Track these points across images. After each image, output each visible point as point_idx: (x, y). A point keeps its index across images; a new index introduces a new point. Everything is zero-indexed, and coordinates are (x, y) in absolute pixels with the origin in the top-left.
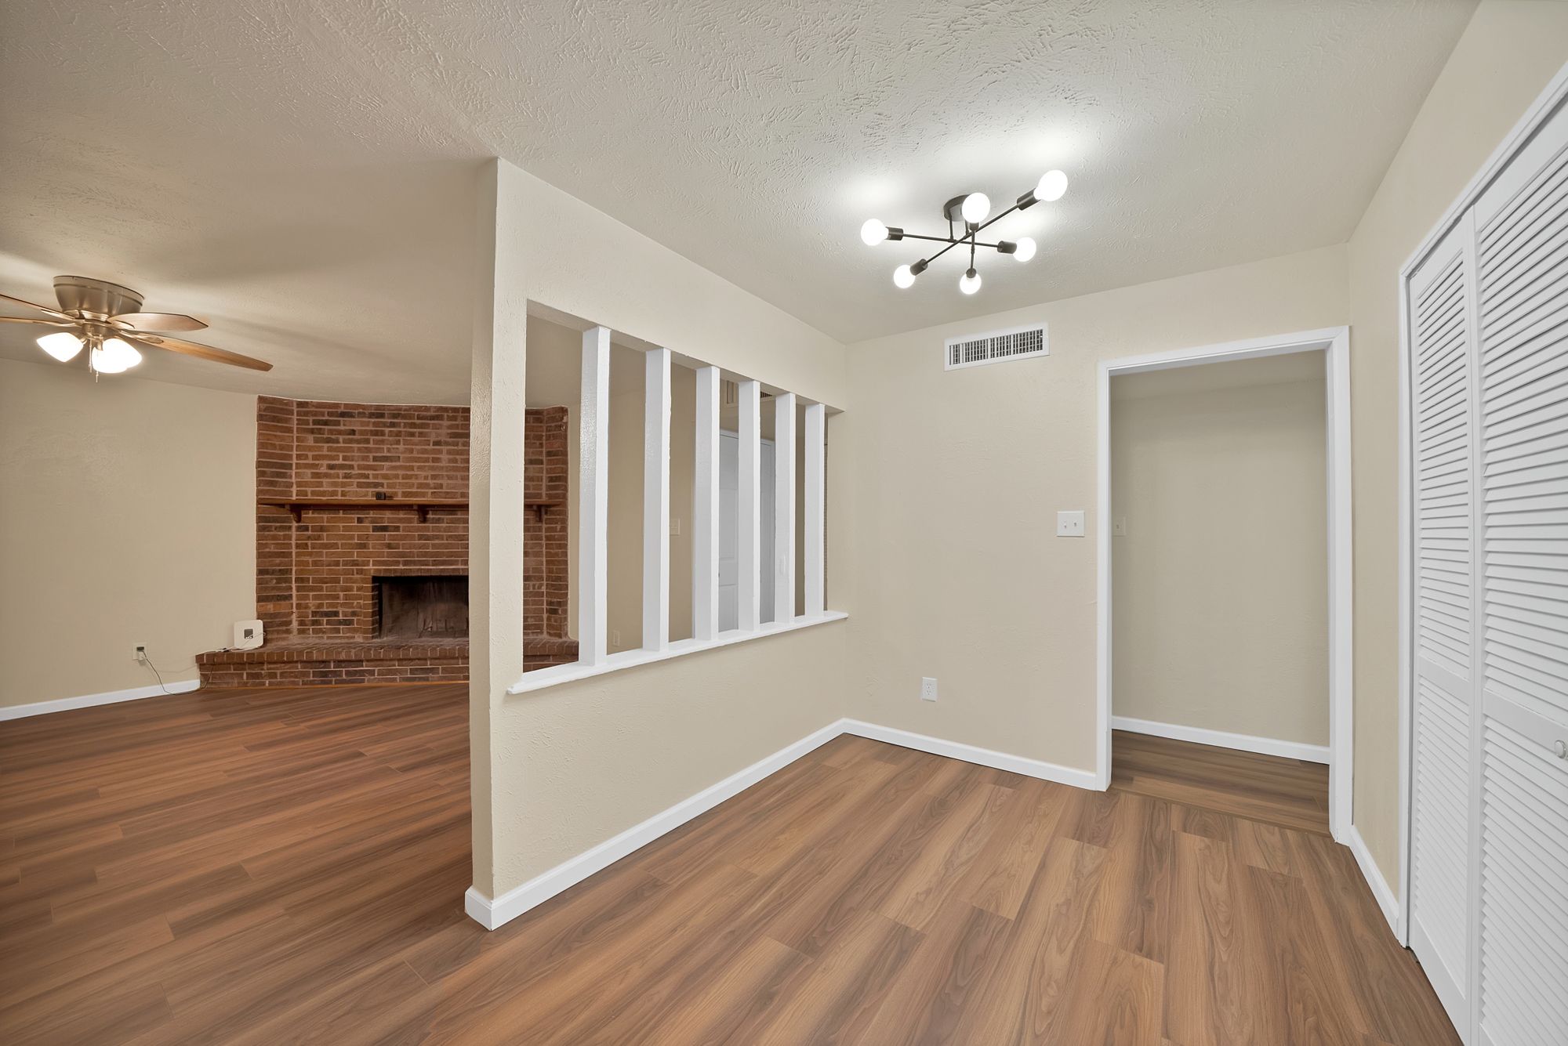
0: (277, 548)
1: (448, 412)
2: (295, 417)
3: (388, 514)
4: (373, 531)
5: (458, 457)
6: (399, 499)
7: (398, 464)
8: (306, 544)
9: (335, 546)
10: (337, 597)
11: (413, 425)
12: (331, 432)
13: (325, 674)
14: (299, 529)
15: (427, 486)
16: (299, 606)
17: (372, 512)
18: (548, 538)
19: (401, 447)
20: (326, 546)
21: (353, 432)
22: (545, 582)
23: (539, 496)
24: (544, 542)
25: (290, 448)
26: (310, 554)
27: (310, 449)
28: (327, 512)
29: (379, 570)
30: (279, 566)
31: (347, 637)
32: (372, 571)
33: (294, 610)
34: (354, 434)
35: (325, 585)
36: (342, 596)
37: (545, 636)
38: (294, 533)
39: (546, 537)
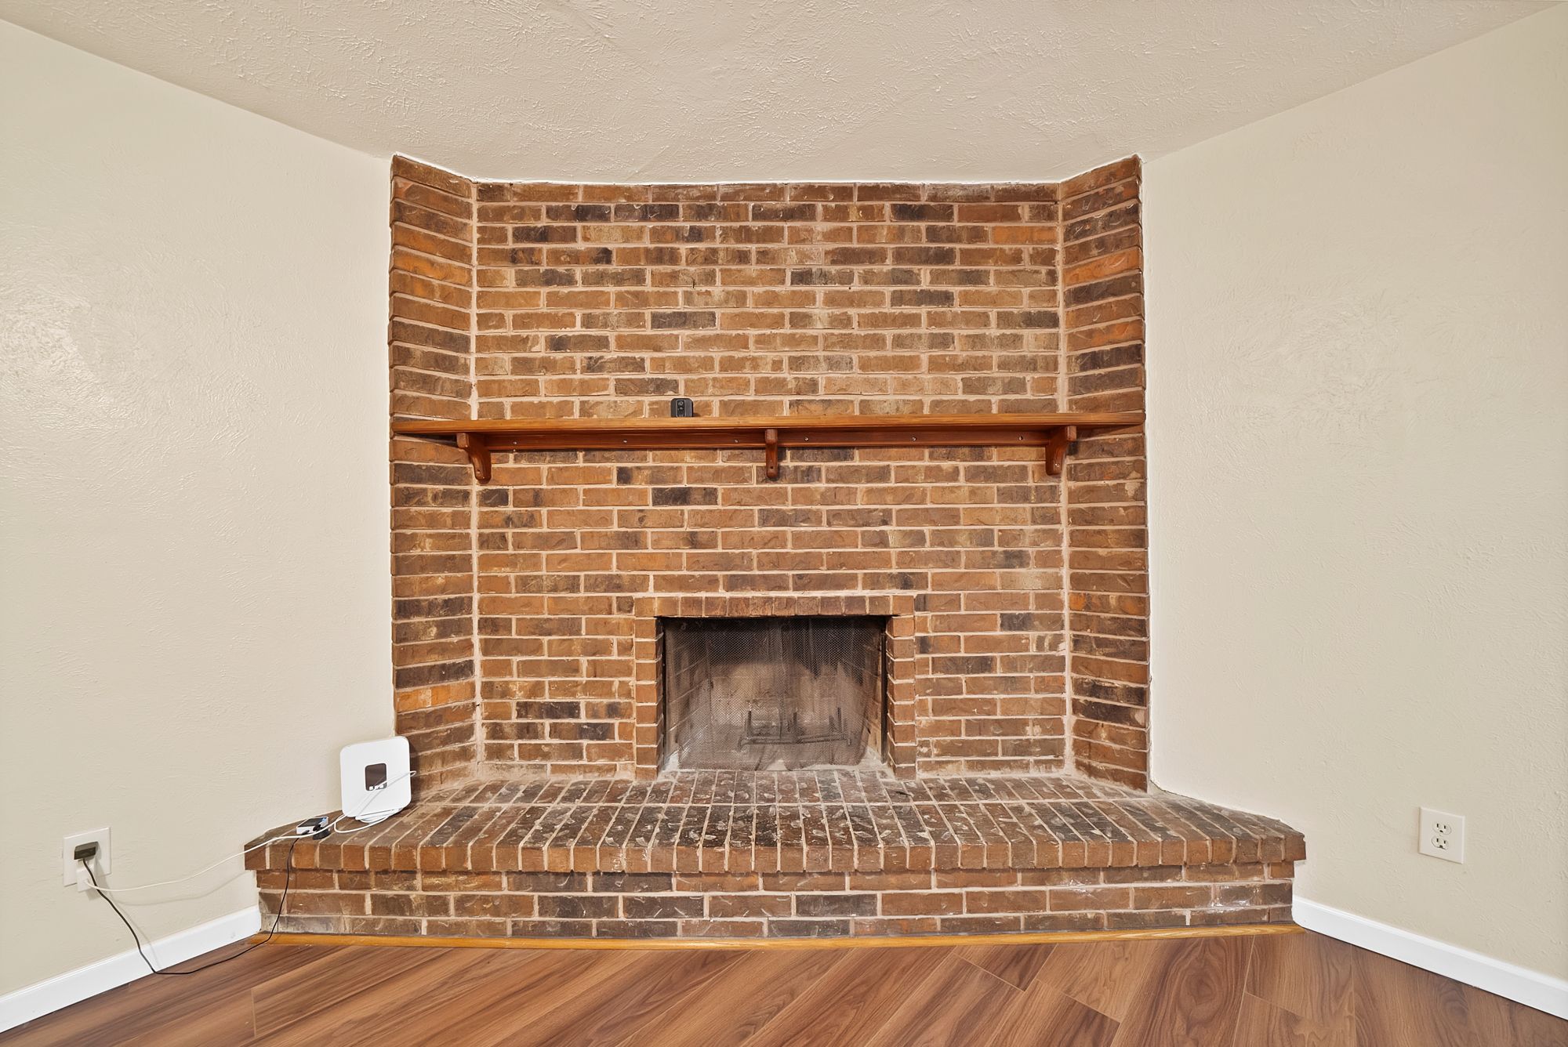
0: (438, 549)
1: (826, 198)
2: (474, 223)
3: (689, 460)
4: (654, 504)
5: (853, 312)
6: (714, 419)
7: (709, 332)
8: (503, 537)
9: (566, 540)
10: (574, 669)
11: (746, 235)
12: (555, 256)
13: (569, 907)
14: (486, 498)
15: (779, 386)
16: (488, 689)
17: (650, 454)
18: (1076, 517)
19: (717, 290)
20: (544, 541)
21: (605, 256)
22: (1067, 633)
23: (1052, 405)
24: (1064, 528)
25: (465, 300)
26: (511, 562)
27: (508, 300)
28: (548, 456)
29: (672, 602)
30: (443, 591)
31: (599, 769)
32: (656, 605)
33: (478, 699)
34: (609, 262)
35: (545, 639)
36: (584, 667)
37: (1068, 771)
38: (474, 509)
39: (1072, 513)
